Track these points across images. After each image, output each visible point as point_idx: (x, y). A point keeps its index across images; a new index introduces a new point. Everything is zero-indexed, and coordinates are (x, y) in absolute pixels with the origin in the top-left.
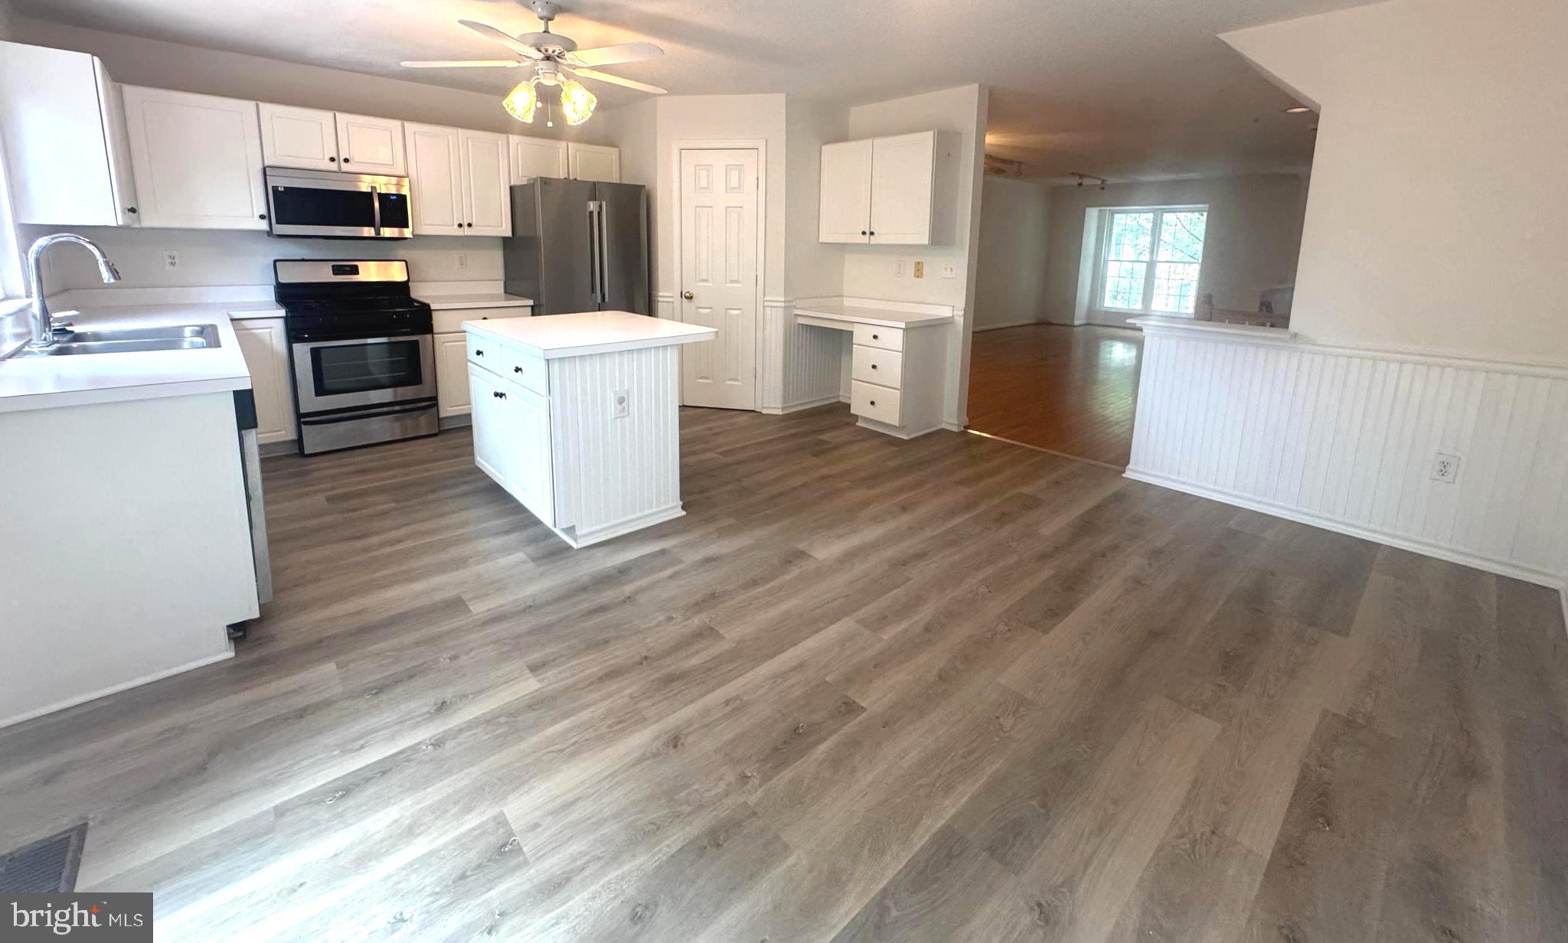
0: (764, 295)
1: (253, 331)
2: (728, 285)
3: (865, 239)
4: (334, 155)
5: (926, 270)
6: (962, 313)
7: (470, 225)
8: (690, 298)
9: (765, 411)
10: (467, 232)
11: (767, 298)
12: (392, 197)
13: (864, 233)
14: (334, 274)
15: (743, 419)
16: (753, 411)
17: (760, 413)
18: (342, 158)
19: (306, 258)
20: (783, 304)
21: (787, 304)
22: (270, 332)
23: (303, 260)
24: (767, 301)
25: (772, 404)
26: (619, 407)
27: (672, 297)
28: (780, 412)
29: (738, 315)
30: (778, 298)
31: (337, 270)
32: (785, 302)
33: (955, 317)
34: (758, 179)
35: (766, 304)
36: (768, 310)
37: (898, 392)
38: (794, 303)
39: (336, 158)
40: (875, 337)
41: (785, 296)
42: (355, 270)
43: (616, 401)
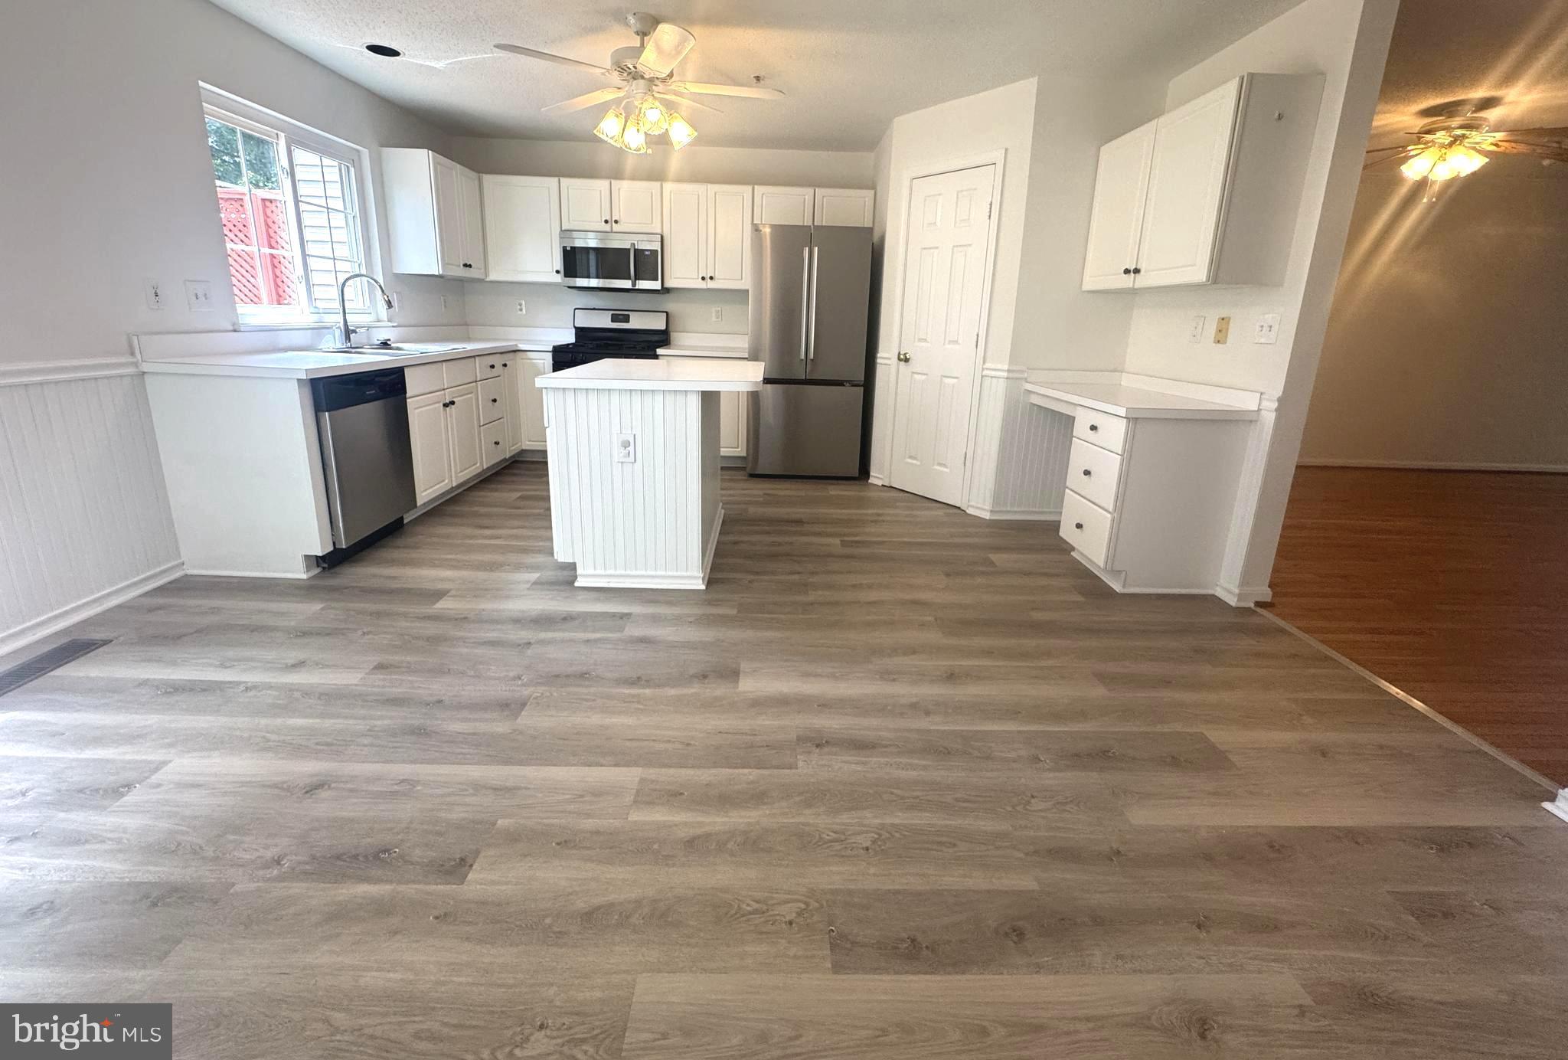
0: (984, 362)
1: (533, 361)
2: (948, 346)
3: (1128, 281)
4: (608, 218)
5: (1233, 329)
6: (1275, 405)
7: (711, 278)
8: (907, 360)
9: (970, 511)
10: (711, 285)
11: (987, 365)
12: (647, 253)
13: (1127, 271)
14: (612, 321)
15: (939, 513)
16: (959, 508)
17: (965, 511)
18: (613, 220)
19: (597, 308)
20: (1005, 374)
21: (1011, 375)
22: (544, 363)
23: (594, 309)
24: (987, 369)
25: (980, 503)
26: (624, 452)
27: (889, 359)
28: (987, 516)
29: (953, 385)
30: (1000, 365)
31: (615, 319)
32: (1009, 371)
33: (1263, 412)
34: (991, 205)
35: (986, 372)
36: (987, 381)
37: (1109, 516)
38: (1026, 375)
39: (610, 221)
40: (1093, 428)
41: (1010, 363)
42: (626, 319)
43: (620, 445)
